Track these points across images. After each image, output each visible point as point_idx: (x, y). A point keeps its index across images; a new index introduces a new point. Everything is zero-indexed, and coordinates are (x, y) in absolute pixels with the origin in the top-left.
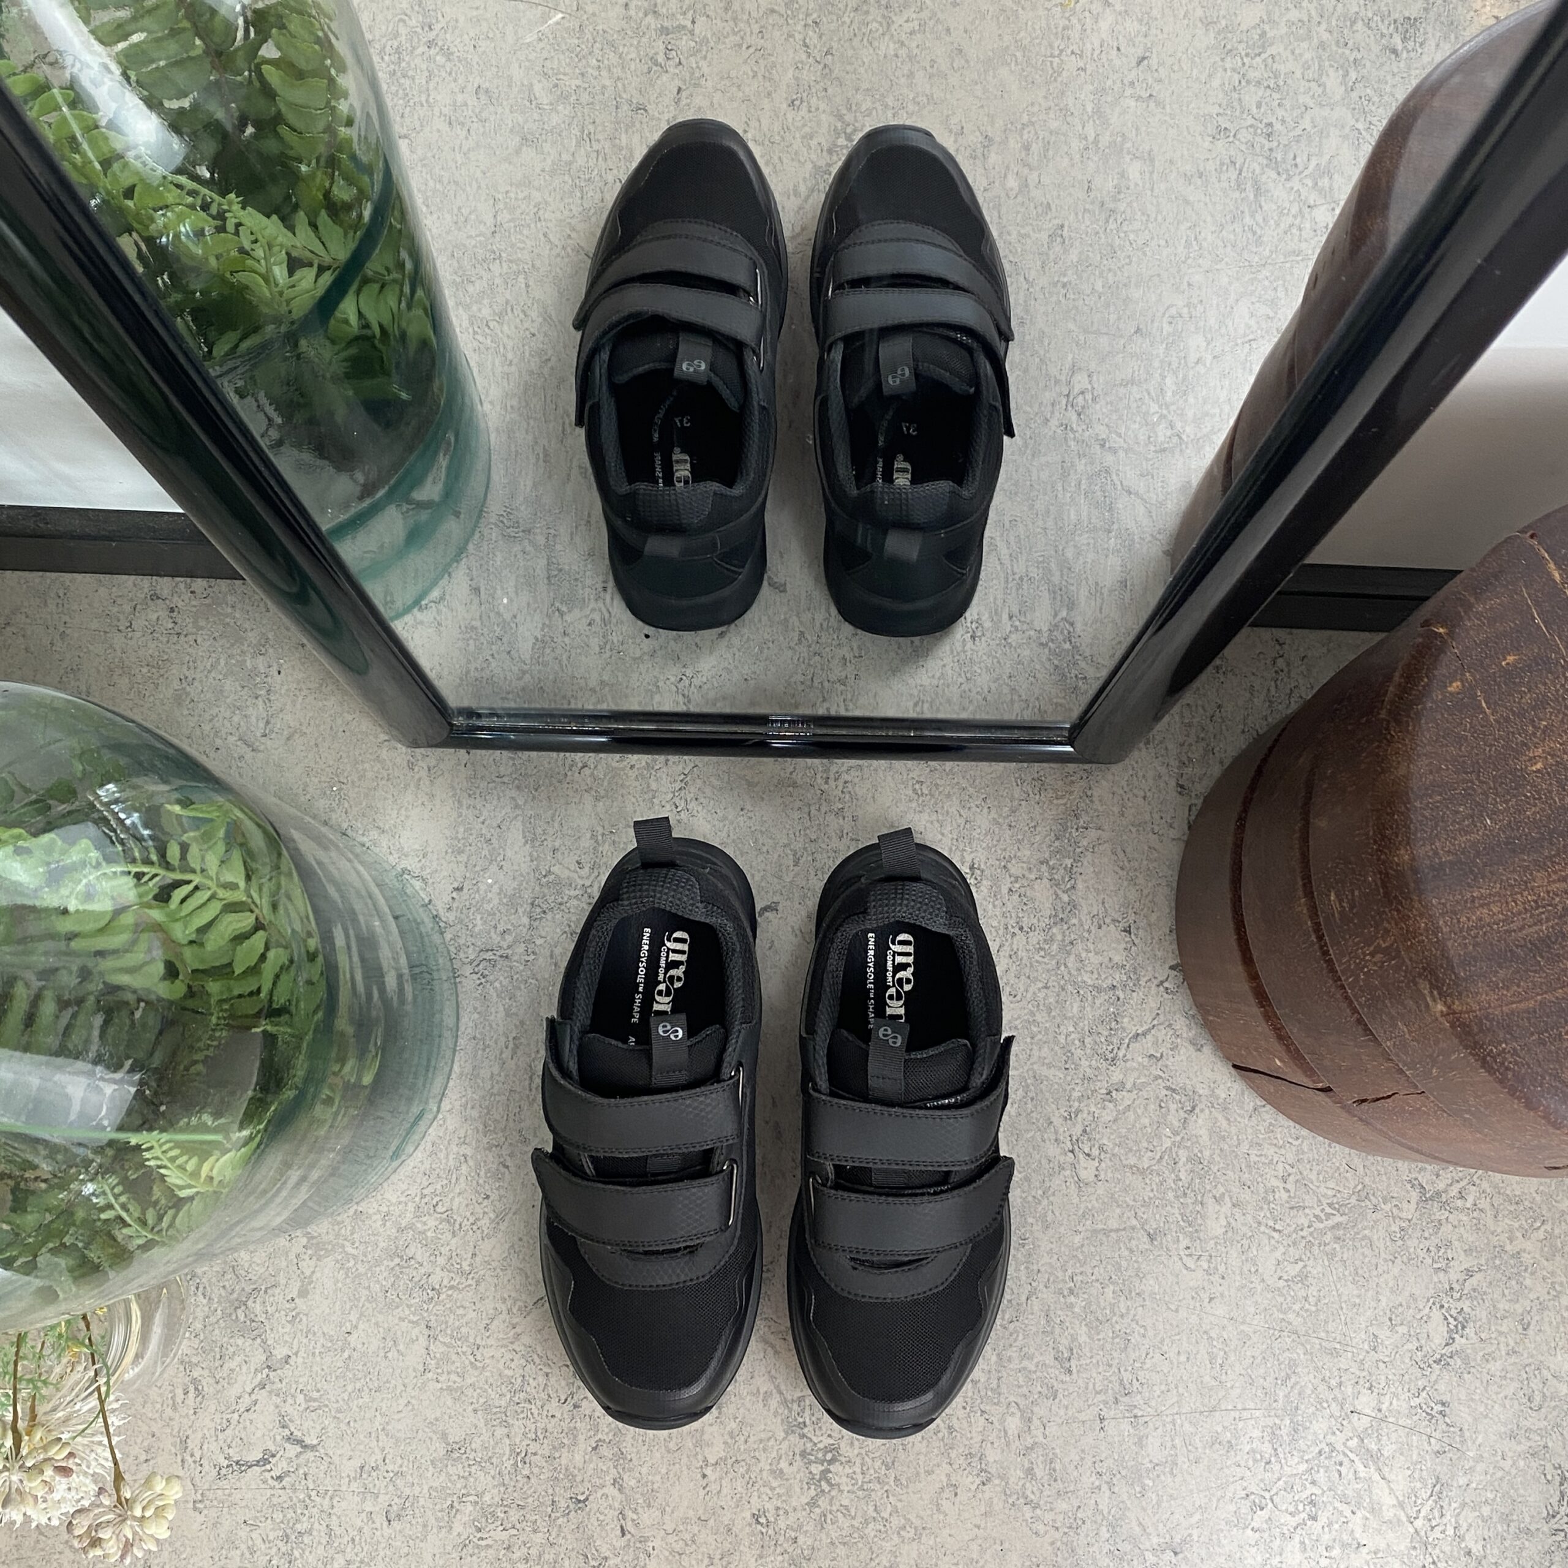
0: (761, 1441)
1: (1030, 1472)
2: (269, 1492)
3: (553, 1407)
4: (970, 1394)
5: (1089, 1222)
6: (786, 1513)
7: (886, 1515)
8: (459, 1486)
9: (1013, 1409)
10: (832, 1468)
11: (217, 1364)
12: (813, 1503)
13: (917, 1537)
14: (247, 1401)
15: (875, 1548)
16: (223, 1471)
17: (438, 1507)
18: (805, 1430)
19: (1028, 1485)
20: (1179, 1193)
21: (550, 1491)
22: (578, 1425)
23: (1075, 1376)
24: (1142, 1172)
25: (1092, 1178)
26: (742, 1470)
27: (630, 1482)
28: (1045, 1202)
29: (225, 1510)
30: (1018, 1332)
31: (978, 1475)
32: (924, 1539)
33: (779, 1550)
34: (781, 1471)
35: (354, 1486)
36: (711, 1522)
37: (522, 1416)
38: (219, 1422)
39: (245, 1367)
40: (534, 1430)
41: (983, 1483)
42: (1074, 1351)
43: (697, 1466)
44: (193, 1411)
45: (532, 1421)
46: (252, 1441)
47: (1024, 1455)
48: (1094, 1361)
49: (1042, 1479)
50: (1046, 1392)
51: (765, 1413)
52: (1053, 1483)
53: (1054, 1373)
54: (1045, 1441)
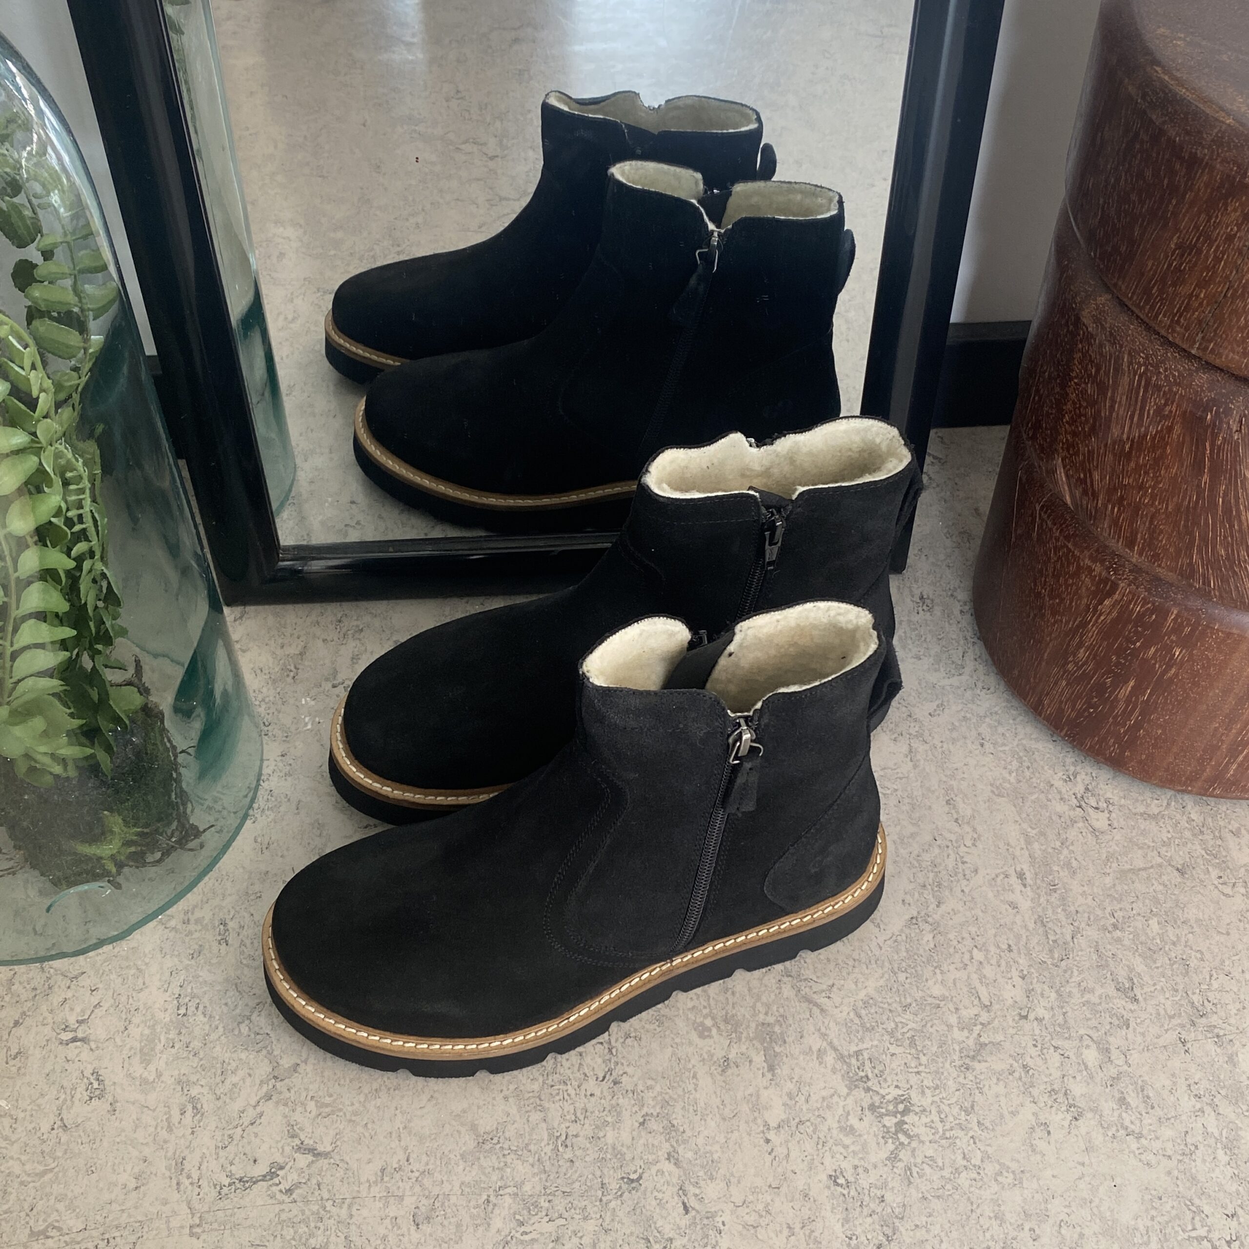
0: (824, 1099)
1: (1122, 1101)
2: (277, 1208)
3: (591, 1085)
4: (1037, 1032)
5: (1115, 865)
6: (866, 1170)
7: (978, 1163)
8: (494, 1178)
9: (1089, 1042)
10: (906, 1119)
11: (218, 1079)
12: (893, 1157)
13: (1018, 1182)
14: (251, 1113)
15: (974, 1199)
16: (225, 1190)
17: (473, 1203)
18: (870, 1084)
19: (1124, 1115)
20: (1197, 831)
21: (598, 1173)
22: (621, 1101)
23: (1142, 1004)
24: (1154, 817)
25: (1106, 827)
26: (808, 1131)
27: (686, 1154)
28: (1065, 852)
29: (227, 1232)
30: (1071, 969)
31: (1068, 1111)
32: (1025, 1182)
33: (866, 1211)
34: (852, 1127)
35: (375, 1190)
36: (784, 1189)
37: (557, 1098)
38: (219, 1139)
39: (248, 1080)
40: (572, 1111)
41: (1075, 1118)
42: (1135, 981)
43: (758, 1131)
44: (190, 1131)
45: (570, 1102)
46: (257, 1156)
47: (1111, 1086)
48: (1158, 987)
49: (1137, 1107)
50: (1118, 1022)
51: (823, 1070)
52: (1151, 1111)
53: (1120, 1003)
54: (1130, 1070)
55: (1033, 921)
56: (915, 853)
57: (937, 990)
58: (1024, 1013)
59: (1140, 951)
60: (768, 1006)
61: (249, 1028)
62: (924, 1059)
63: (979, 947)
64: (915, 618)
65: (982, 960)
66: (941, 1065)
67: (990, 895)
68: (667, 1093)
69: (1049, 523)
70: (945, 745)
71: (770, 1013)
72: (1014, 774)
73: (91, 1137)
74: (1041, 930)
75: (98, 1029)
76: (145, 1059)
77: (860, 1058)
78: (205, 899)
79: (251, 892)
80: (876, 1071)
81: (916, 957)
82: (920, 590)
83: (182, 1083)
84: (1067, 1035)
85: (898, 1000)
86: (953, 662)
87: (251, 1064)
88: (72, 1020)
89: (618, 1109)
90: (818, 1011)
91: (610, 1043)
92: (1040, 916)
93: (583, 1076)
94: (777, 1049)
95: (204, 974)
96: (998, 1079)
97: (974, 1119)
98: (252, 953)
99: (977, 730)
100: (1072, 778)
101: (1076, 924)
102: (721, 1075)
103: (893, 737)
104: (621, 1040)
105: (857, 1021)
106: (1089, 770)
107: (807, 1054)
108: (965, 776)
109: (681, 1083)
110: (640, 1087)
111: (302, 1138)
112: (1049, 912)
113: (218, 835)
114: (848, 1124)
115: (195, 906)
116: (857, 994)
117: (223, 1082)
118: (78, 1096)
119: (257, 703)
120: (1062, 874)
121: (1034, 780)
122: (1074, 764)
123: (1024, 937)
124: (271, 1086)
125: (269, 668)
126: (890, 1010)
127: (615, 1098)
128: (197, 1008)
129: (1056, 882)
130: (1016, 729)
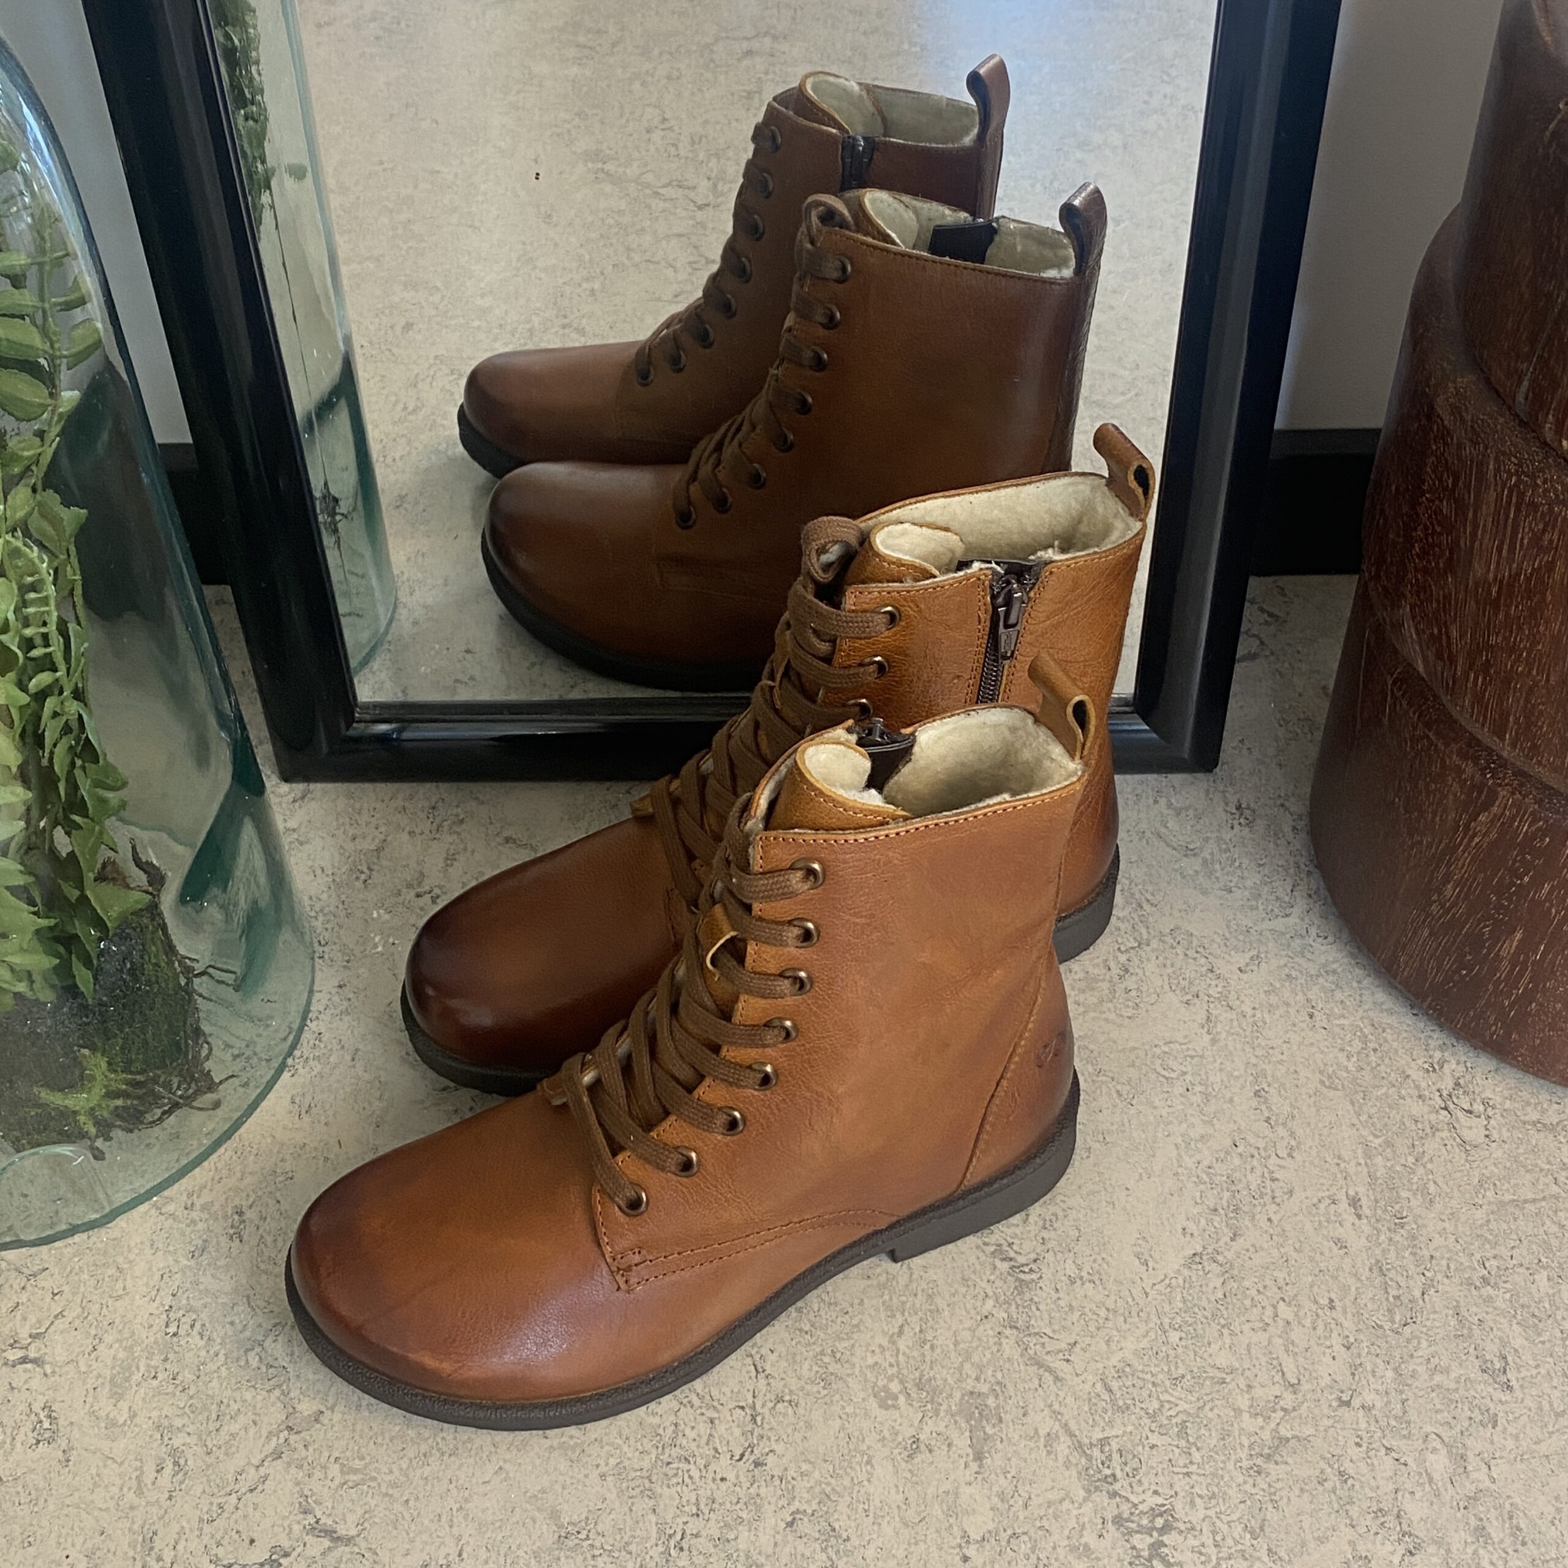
0: (1050, 1504)
1: (1480, 1532)
3: (723, 1466)
4: (1363, 1425)
5: (1490, 1193)
9: (1437, 1444)
10: (1165, 1539)
11: (212, 1426)
14: (252, 1475)
18: (1117, 1486)
19: (1481, 1552)
22: (763, 1491)
23: (1518, 1393)
24: (1552, 1128)
25: (1482, 1139)
26: (1024, 1548)
28: (1421, 1171)
30: (1419, 1338)
31: (1399, 1541)
34: (1086, 1546)
37: (674, 1480)
38: (205, 1509)
39: (252, 1430)
40: (693, 1500)
41: (1410, 1552)
42: (1510, 1359)
43: (954, 1543)
44: (167, 1495)
45: (692, 1487)
46: (255, 1536)
47: (1465, 1508)
48: (1543, 1372)
49: (1502, 1541)
50: (1480, 1417)
51: (1051, 1463)
52: (1520, 1547)
53: (1486, 1390)
54: (1493, 1487)
55: (1367, 1269)
56: (1206, 1163)
57: (1222, 1360)
58: (1345, 1398)
59: (1519, 1317)
60: (981, 1368)
61: (260, 1358)
62: (1197, 1456)
63: (1287, 1299)
64: (1228, 835)
65: (1291, 1319)
66: (1222, 1465)
67: (1308, 1227)
68: (828, 1484)
69: (1404, 703)
70: (1259, 1015)
71: (983, 1377)
72: (1354, 1059)
73: (33, 1496)
74: (1378, 1281)
75: (57, 1349)
76: (116, 1393)
77: (1107, 1449)
78: (217, 1178)
79: (279, 1171)
80: (1128, 1469)
81: (1196, 1310)
82: (1238, 796)
83: (163, 1429)
84: (1405, 1432)
85: (1166, 1369)
86: (1277, 898)
87: (258, 1406)
88: (24, 1334)
89: (758, 1501)
90: (1051, 1379)
91: (754, 1407)
92: (1378, 1261)
93: (712, 1452)
94: (989, 1430)
95: (207, 1281)
96: (1302, 1490)
97: (1262, 1545)
98: (273, 1255)
99: (1305, 994)
100: (1437, 1067)
101: (1427, 1274)
102: (907, 1462)
103: (1186, 998)
104: (772, 1405)
105: (1106, 1396)
106: (1463, 1059)
107: (1032, 1438)
108: (1284, 1057)
109: (849, 1470)
110: (791, 1473)
111: (319, 1514)
112: (1392, 1255)
113: (241, 1090)
114: (1083, 1541)
115: (203, 1187)
116: (1108, 1359)
117: (217, 1430)
118: (20, 1438)
119: (313, 914)
120: (1414, 1203)
121: (1383, 1068)
122: (1442, 1047)
123: (1353, 1289)
124: (282, 1441)
125: (334, 867)
126: (1154, 1384)
127: (755, 1485)
128: (192, 1326)
129: (1405, 1214)
130: (1361, 995)
